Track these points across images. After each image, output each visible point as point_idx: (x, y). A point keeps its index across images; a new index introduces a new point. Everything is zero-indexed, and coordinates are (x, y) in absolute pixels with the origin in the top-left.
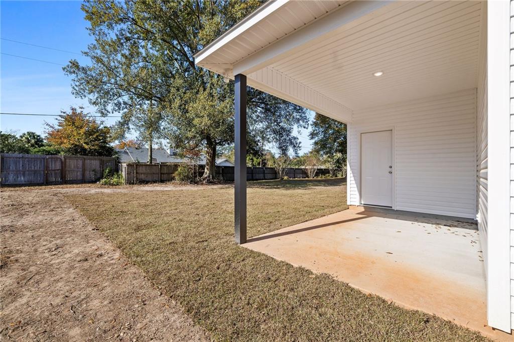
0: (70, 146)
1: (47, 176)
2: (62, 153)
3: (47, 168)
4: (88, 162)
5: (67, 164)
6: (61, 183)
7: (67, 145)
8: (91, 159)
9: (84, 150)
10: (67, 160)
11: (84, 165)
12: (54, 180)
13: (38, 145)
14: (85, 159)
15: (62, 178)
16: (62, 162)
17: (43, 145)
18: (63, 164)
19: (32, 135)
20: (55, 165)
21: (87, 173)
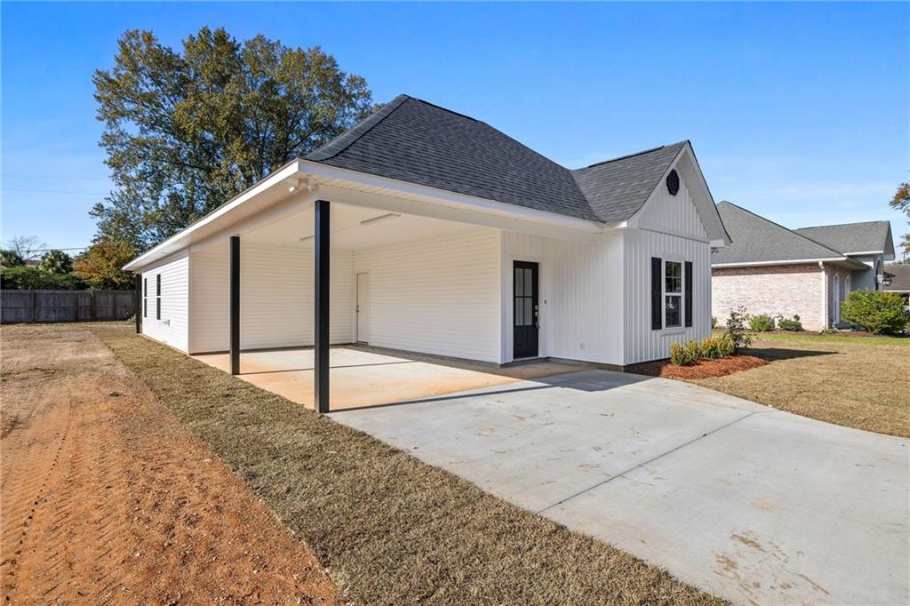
0: (99, 280)
1: (76, 313)
2: (92, 287)
3: (77, 303)
4: (119, 297)
5: (97, 299)
6: (91, 320)
7: (96, 279)
8: (122, 294)
9: (114, 284)
10: (97, 296)
11: (114, 300)
12: (83, 317)
13: (65, 268)
14: (115, 294)
15: (91, 315)
16: (91, 298)
17: (71, 270)
18: (93, 299)
19: (57, 255)
20: (85, 300)
21: (118, 309)
